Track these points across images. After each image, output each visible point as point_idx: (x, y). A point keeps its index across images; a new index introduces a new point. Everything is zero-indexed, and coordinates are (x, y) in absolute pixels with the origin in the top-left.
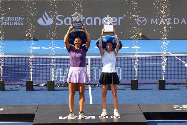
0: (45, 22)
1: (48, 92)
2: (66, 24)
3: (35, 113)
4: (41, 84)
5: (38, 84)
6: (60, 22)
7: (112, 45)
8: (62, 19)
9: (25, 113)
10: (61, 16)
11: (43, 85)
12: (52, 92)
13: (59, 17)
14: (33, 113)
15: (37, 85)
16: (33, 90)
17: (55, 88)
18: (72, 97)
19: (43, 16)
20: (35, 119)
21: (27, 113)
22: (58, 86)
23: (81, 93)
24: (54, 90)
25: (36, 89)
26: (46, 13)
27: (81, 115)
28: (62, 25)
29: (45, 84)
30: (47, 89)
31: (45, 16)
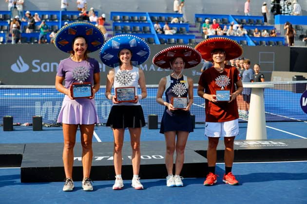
0: (19, 68)
1: (34, 132)
2: (43, 70)
3: (22, 154)
4: (23, 123)
5: (19, 124)
6: (36, 68)
7: (130, 53)
8: (39, 64)
9: (5, 154)
10: (38, 61)
11: (25, 124)
12: (39, 132)
13: (36, 63)
14: (18, 153)
15: (17, 125)
16: (12, 130)
17: (43, 128)
18: (69, 151)
19: (18, 61)
20: (23, 161)
21: (9, 154)
22: (47, 126)
23: (86, 143)
24: (42, 130)
25: (16, 129)
26: (20, 58)
27: (88, 185)
28: (38, 72)
29: (28, 123)
30: (32, 129)
31: (19, 61)
